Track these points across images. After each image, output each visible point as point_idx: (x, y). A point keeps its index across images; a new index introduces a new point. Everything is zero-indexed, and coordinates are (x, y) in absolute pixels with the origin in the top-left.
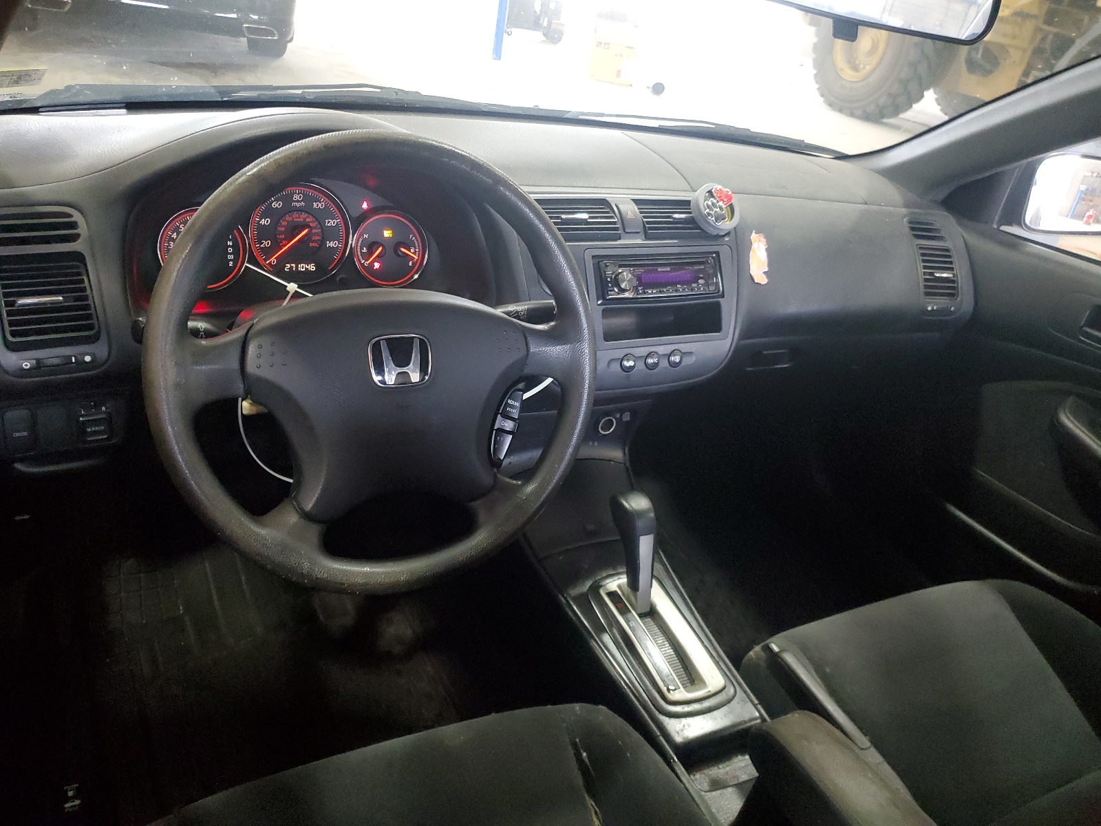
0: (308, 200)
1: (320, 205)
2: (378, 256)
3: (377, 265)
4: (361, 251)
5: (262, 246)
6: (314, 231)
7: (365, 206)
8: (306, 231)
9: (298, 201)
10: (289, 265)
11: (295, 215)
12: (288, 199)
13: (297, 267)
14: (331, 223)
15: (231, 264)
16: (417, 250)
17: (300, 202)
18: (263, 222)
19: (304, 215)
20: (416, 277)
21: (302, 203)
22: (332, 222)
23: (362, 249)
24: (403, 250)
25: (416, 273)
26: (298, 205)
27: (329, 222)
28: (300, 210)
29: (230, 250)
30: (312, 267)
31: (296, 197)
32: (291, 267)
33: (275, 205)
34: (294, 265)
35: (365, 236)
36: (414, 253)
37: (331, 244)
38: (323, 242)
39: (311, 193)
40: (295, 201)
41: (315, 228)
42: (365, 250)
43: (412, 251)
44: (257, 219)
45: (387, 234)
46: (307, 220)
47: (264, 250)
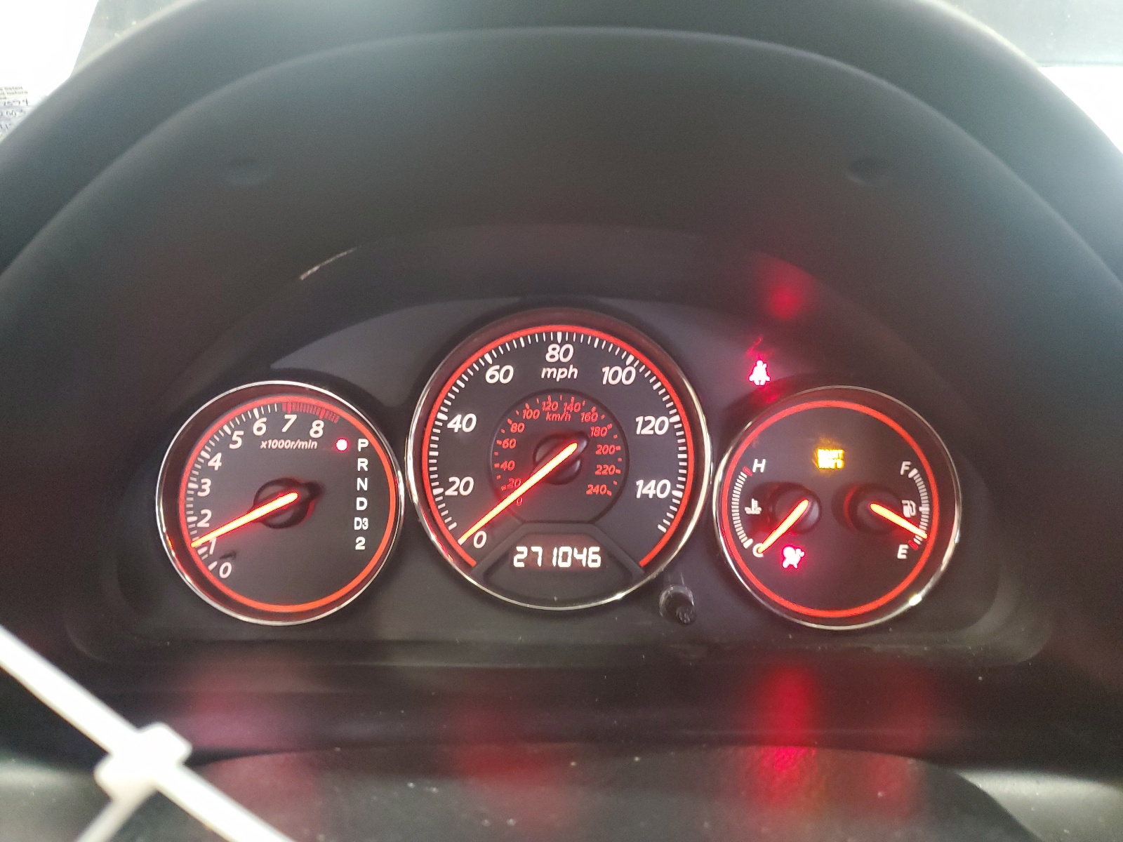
0: (589, 360)
1: (622, 375)
2: (792, 530)
3: (792, 557)
4: (742, 512)
5: (449, 492)
6: (601, 450)
7: (760, 375)
8: (570, 449)
9: (559, 365)
10: (523, 549)
11: (550, 404)
12: (530, 359)
13: (548, 556)
14: (652, 426)
15: (360, 546)
16: (925, 509)
17: (566, 366)
18: (457, 424)
19: (573, 405)
20: (915, 600)
21: (572, 369)
22: (654, 422)
23: (745, 502)
24: (877, 508)
25: (915, 587)
26: (560, 374)
27: (646, 424)
28: (564, 389)
29: (362, 503)
30: (591, 557)
31: (554, 353)
32: (532, 556)
33: (497, 375)
34: (538, 549)
35: (756, 465)
36: (915, 520)
37: (647, 489)
38: (624, 485)
39: (597, 340)
40: (551, 365)
41: (608, 440)
42: (755, 509)
43: (908, 511)
44: (441, 416)
45: (829, 458)
46: (585, 417)
47: (454, 503)
